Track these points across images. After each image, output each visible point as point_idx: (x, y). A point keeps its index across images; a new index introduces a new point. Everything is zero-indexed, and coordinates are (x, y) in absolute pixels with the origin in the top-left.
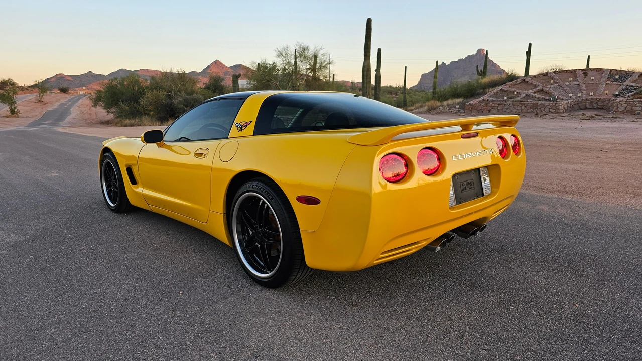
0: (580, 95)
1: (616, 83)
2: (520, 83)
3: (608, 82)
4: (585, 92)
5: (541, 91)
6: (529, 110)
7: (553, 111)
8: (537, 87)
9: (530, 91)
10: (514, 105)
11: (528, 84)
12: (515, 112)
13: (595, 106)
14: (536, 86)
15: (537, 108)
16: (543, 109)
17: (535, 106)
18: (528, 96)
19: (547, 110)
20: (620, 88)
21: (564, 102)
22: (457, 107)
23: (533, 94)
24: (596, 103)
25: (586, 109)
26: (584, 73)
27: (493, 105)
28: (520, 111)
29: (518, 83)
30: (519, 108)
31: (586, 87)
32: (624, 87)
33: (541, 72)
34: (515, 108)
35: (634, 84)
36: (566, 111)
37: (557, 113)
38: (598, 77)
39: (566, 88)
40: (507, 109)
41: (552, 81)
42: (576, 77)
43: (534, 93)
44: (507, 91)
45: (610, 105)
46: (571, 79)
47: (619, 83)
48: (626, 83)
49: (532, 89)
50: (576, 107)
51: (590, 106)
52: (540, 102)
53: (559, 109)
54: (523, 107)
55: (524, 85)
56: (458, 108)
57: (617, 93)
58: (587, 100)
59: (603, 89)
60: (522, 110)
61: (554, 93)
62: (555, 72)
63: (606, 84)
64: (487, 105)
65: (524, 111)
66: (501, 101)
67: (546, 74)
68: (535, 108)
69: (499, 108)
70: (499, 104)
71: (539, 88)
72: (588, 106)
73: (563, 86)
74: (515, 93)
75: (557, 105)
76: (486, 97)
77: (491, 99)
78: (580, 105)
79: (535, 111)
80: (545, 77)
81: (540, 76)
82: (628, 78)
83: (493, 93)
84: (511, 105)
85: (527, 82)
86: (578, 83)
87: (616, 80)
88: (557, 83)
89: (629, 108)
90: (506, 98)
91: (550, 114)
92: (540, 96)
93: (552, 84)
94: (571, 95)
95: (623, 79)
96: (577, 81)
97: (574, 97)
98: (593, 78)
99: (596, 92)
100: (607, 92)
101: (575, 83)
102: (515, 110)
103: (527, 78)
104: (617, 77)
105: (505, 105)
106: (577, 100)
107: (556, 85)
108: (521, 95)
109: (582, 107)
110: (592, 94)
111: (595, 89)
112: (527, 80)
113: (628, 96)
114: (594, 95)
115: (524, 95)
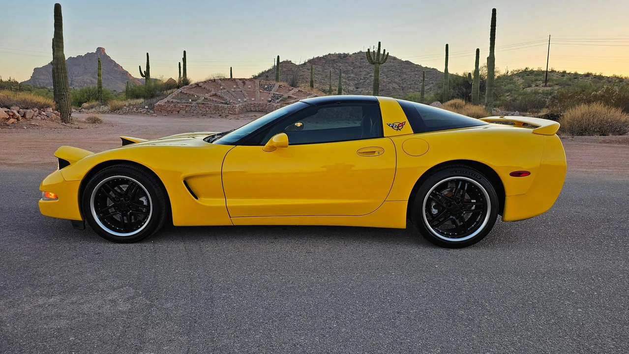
0: (245, 100)
1: (265, 91)
2: (194, 87)
3: (260, 90)
4: (248, 98)
5: (215, 95)
6: (213, 112)
7: (231, 113)
8: (211, 91)
9: (206, 95)
10: (200, 107)
11: (202, 88)
14: (209, 91)
16: (223, 111)
17: (217, 108)
18: (206, 99)
19: (226, 111)
20: (270, 96)
21: (237, 106)
22: (146, 107)
23: (210, 98)
24: (258, 107)
25: (251, 111)
26: (243, 82)
27: (181, 106)
29: (193, 87)
30: (204, 110)
31: (247, 94)
32: (272, 95)
33: (208, 79)
34: (201, 110)
35: (278, 93)
36: (240, 113)
37: (235, 114)
38: (253, 86)
39: (233, 94)
40: (194, 110)
41: (221, 87)
42: (237, 85)
43: (210, 96)
44: (186, 94)
45: (267, 108)
46: (235, 86)
47: (267, 92)
48: (273, 92)
49: (207, 93)
50: (245, 110)
52: (220, 105)
53: (235, 111)
54: (207, 109)
55: (198, 89)
56: (147, 109)
57: (270, 99)
58: (251, 104)
59: (259, 96)
61: (226, 97)
62: (220, 79)
63: (260, 92)
64: (175, 106)
65: (209, 112)
66: (185, 103)
67: (214, 80)
68: (217, 109)
69: (186, 110)
70: (186, 106)
71: (213, 92)
72: (252, 109)
73: (231, 92)
74: (196, 96)
75: (234, 108)
76: (169, 98)
77: (174, 100)
78: (247, 108)
79: (217, 112)
80: (214, 83)
81: (210, 82)
82: (272, 88)
83: (174, 95)
84: (197, 107)
85: (201, 86)
86: (240, 90)
87: (265, 89)
88: (225, 89)
90: (190, 100)
91: (230, 115)
92: (217, 100)
93: (221, 89)
94: (239, 100)
95: (269, 89)
96: (239, 88)
97: (241, 101)
98: (250, 87)
99: (255, 98)
100: (262, 98)
101: (238, 90)
102: (201, 112)
103: (200, 83)
104: (266, 87)
105: (192, 106)
106: (244, 104)
107: (225, 90)
108: (201, 98)
109: (249, 110)
110: (253, 99)
111: (254, 96)
112: (200, 85)
113: (278, 102)
114: (255, 100)
115: (203, 98)
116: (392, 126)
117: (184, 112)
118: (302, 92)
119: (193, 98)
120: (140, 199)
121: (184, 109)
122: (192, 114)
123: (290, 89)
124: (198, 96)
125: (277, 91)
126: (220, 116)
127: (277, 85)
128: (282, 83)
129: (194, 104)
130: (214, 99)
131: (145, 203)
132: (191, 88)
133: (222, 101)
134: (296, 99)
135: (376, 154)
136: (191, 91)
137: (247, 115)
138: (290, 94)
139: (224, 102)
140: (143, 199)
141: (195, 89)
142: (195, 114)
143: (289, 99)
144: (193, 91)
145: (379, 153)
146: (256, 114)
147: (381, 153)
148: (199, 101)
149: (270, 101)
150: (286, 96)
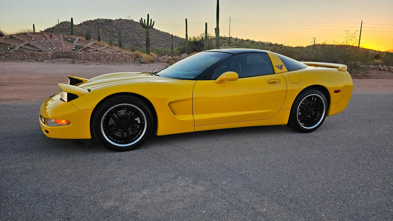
0: (54, 49)
1: (69, 43)
2: (9, 38)
3: (65, 42)
4: (56, 47)
5: (28, 45)
6: (30, 58)
7: (45, 58)
8: (24, 42)
9: (21, 44)
10: (18, 54)
11: (16, 39)
12: (20, 58)
13: (64, 55)
15: (34, 56)
16: (38, 57)
17: (32, 55)
18: (22, 47)
19: (41, 57)
20: (73, 46)
21: (49, 53)
23: (25, 47)
24: (65, 54)
25: (60, 57)
26: (50, 36)
28: (23, 58)
30: (21, 56)
31: (55, 44)
32: (75, 46)
34: (19, 56)
36: (52, 59)
37: (48, 59)
38: (58, 39)
39: (44, 44)
40: (13, 56)
41: (33, 39)
44: (3, 43)
45: (72, 55)
46: (44, 39)
47: (71, 43)
48: (75, 43)
49: (22, 43)
50: (55, 56)
51: (62, 55)
52: (35, 52)
53: (48, 57)
54: (25, 55)
57: (74, 49)
58: (59, 52)
59: (64, 46)
60: (24, 57)
61: (38, 46)
63: (65, 43)
65: (26, 57)
66: (3, 50)
67: (26, 34)
69: (6, 56)
70: (6, 53)
71: (26, 43)
72: (60, 55)
73: (41, 43)
74: (12, 45)
75: (47, 54)
78: (56, 54)
79: (34, 58)
80: (26, 36)
81: (21, 34)
82: (74, 41)
84: (15, 54)
85: (15, 38)
86: (49, 41)
87: (69, 41)
89: (86, 57)
90: (9, 48)
91: (45, 60)
92: (31, 48)
93: (33, 41)
94: (50, 49)
95: (72, 41)
96: (47, 40)
97: (51, 50)
98: (56, 39)
99: (62, 47)
100: (68, 48)
101: (47, 41)
102: (19, 57)
103: (13, 35)
104: (69, 39)
105: (11, 53)
106: (54, 51)
107: (36, 41)
108: (17, 47)
109: (58, 56)
110: (60, 48)
111: (61, 46)
112: (14, 36)
113: (80, 51)
114: (62, 49)
115: (19, 47)
116: (278, 67)
117: (4, 58)
118: (97, 44)
119: (10, 47)
120: (135, 120)
121: (4, 55)
122: (12, 59)
123: (88, 42)
124: (14, 45)
125: (78, 43)
126: (37, 60)
127: (77, 39)
128: (80, 38)
129: (12, 51)
130: (29, 48)
131: (139, 122)
132: (6, 39)
133: (36, 50)
134: (93, 49)
135: (277, 83)
136: (7, 41)
137: (58, 59)
138: (89, 45)
139: (37, 50)
140: (138, 119)
141: (9, 40)
142: (14, 59)
143: (89, 49)
144: (9, 41)
145: (278, 83)
146: (66, 59)
147: (279, 82)
148: (15, 49)
149: (74, 50)
150: (85, 46)
